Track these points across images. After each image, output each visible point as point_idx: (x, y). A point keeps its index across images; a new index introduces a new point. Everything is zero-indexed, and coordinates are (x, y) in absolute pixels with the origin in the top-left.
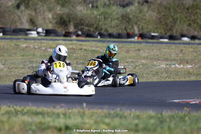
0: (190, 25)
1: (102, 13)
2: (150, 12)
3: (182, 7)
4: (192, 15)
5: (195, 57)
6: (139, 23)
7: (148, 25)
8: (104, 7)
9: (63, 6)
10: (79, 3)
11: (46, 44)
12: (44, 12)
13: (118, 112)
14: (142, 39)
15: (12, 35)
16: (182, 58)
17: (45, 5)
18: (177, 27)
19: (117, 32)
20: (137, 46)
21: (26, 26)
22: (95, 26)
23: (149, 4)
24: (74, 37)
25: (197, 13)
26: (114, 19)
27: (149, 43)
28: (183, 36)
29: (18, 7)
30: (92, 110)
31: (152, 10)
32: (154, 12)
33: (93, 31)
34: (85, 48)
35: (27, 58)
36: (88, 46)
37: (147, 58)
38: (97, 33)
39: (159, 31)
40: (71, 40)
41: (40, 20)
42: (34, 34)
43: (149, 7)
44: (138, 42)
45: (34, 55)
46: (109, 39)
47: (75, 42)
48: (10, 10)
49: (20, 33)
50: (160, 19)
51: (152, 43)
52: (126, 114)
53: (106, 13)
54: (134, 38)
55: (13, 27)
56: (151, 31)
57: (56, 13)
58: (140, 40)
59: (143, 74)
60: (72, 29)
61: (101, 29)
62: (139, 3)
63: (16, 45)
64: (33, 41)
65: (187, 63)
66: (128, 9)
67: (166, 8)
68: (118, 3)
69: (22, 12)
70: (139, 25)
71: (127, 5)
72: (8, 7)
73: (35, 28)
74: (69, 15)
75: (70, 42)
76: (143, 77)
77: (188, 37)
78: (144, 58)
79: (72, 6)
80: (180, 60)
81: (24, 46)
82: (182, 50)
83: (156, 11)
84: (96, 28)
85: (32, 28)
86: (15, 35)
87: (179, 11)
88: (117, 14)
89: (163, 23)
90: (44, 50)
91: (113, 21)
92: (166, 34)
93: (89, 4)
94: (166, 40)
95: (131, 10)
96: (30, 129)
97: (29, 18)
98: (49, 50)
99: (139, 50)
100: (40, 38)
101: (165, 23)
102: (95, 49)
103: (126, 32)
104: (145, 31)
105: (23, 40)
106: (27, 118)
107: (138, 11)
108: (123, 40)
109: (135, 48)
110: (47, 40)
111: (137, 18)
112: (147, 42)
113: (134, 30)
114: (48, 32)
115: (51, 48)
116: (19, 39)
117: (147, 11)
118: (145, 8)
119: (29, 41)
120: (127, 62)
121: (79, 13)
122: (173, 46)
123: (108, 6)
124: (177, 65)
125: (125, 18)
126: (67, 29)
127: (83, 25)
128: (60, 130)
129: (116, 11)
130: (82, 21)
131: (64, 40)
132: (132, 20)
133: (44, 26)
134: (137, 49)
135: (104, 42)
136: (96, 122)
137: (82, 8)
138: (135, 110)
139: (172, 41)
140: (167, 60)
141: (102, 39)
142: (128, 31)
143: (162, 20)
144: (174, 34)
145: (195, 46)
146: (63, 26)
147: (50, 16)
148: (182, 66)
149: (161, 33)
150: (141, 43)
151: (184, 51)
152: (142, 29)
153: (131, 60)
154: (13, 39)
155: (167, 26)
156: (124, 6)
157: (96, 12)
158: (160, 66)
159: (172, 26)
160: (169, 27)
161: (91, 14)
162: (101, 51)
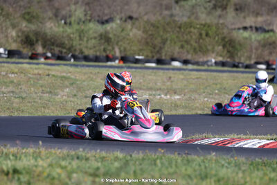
0: (182, 47)
1: (77, 30)
2: (135, 31)
3: (174, 25)
4: (185, 35)
5: (185, 86)
6: (120, 43)
7: (131, 46)
8: (78, 24)
9: (29, 21)
10: (50, 19)
11: (7, 69)
12: (7, 28)
13: (80, 153)
14: (124, 63)
16: (169, 87)
17: (7, 20)
18: (166, 49)
19: (94, 53)
22: (67, 47)
23: (133, 21)
24: (42, 60)
25: (190, 32)
26: (91, 39)
27: (131, 68)
28: (174, 59)
30: (49, 150)
31: (136, 28)
32: (139, 30)
33: (65, 53)
34: (53, 73)
36: (58, 71)
38: (70, 55)
39: (145, 54)
40: (38, 64)
43: (133, 24)
44: (118, 67)
46: (84, 63)
47: (43, 66)
50: (146, 39)
51: (136, 68)
52: (88, 155)
53: (83, 30)
54: (114, 61)
56: (135, 54)
57: (20, 30)
58: (122, 64)
60: (40, 49)
61: (75, 50)
62: (121, 19)
65: (175, 93)
66: (108, 27)
67: (153, 25)
68: (97, 18)
70: (121, 46)
71: (107, 21)
74: (37, 34)
75: (37, 66)
77: (180, 61)
79: (41, 23)
80: (167, 89)
82: (170, 78)
83: (142, 30)
84: (69, 49)
87: (169, 30)
88: (95, 32)
89: (151, 44)
90: (4, 76)
91: (90, 42)
92: (153, 57)
93: (61, 20)
94: (153, 65)
95: (112, 28)
98: (10, 75)
100: (1, 60)
101: (153, 44)
102: (65, 74)
103: (104, 54)
104: (128, 53)
107: (120, 30)
108: (100, 64)
110: (8, 63)
111: (118, 37)
112: (129, 67)
113: (115, 52)
114: (11, 54)
115: (13, 73)
117: (131, 30)
118: (129, 25)
121: (48, 31)
122: (161, 72)
123: (84, 22)
124: (163, 96)
125: (105, 38)
126: (34, 49)
127: (53, 44)
128: (7, 174)
129: (94, 28)
130: (53, 40)
131: (29, 63)
132: (113, 40)
133: (7, 45)
135: (76, 66)
136: (50, 165)
137: (52, 25)
138: (101, 150)
139: (159, 66)
140: (151, 89)
141: (76, 63)
142: (108, 52)
143: (149, 40)
144: (163, 58)
145: (187, 72)
146: (29, 47)
147: (14, 34)
148: (168, 97)
149: (147, 56)
150: (122, 67)
151: (172, 79)
152: (125, 49)
155: (154, 48)
156: (103, 23)
157: (69, 30)
158: (142, 96)
159: (161, 48)
160: (157, 49)
161: (63, 32)
162: (73, 77)
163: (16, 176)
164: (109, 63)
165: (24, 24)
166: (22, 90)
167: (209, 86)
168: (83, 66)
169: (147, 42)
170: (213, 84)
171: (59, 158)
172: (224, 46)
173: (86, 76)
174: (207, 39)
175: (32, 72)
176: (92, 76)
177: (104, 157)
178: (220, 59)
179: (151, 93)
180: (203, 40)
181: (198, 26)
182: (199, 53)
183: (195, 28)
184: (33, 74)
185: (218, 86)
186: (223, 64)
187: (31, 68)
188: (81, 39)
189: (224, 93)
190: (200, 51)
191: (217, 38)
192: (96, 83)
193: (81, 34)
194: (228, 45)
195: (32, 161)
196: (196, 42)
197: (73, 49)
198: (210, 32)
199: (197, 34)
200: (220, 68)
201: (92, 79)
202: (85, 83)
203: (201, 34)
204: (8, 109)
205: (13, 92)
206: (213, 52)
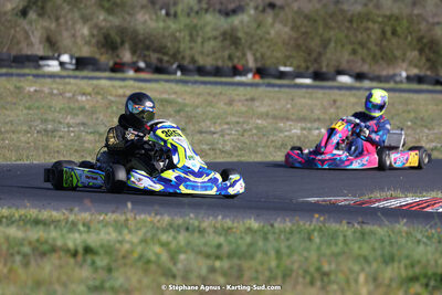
0: (354, 52)
1: (186, 26)
2: (278, 26)
3: (341, 17)
4: (358, 34)
6: (255, 47)
7: (273, 51)
8: (188, 15)
9: (110, 11)
10: (143, 7)
11: (75, 88)
12: (74, 23)
13: (191, 222)
14: (261, 77)
15: (11, 67)
17: (75, 10)
18: (328, 55)
19: (214, 63)
20: (250, 91)
21: (39, 49)
22: (171, 52)
23: (276, 10)
24: (131, 73)
25: (367, 29)
26: (209, 39)
27: (273, 86)
28: (340, 72)
29: (24, 13)
30: (143, 216)
31: (281, 22)
32: (285, 25)
33: (168, 62)
35: (36, 111)
36: (156, 90)
37: (267, 115)
38: (175, 66)
39: (295, 63)
40: (124, 79)
41: (65, 39)
42: (53, 66)
43: (276, 16)
44: (251, 85)
45: (50, 107)
46: (197, 78)
47: (131, 83)
48: (9, 18)
49: (27, 64)
50: (296, 39)
51: (280, 86)
52: (205, 225)
53: (195, 26)
54: (245, 75)
55: (14, 53)
56: (279, 63)
57: (96, 26)
58: (258, 80)
59: (256, 145)
60: (127, 56)
61: (183, 58)
62: (256, 8)
63: (16, 87)
64: (49, 80)
66: (236, 20)
67: (307, 17)
68: (218, 7)
69: (30, 23)
70: (257, 50)
71: (234, 12)
72: (5, 13)
73: (56, 55)
74: (122, 31)
75: (122, 83)
76: (257, 152)
77: (350, 76)
78: (261, 116)
79: (129, 14)
80: (330, 119)
81: (32, 89)
82: (335, 101)
83: (290, 24)
84: (174, 56)
85: (50, 54)
86: (17, 68)
87: (333, 24)
88: (215, 29)
89: (304, 48)
90: (70, 98)
91: (206, 44)
92: (308, 68)
93: (161, 9)
94: (308, 81)
95: (242, 22)
96: (19, 253)
97: (45, 35)
98: (79, 98)
99: (253, 99)
100: (64, 73)
101: (307, 48)
102: (165, 96)
103: (230, 64)
104: (268, 63)
105: (31, 78)
106: (14, 232)
107: (255, 25)
108: (224, 79)
109: (245, 95)
110: (76, 77)
111: (252, 37)
112: (269, 85)
113: (247, 60)
114: (81, 63)
115: (84, 94)
116: (24, 75)
117: (272, 25)
118: (269, 18)
119: (42, 80)
120: (228, 123)
121: (140, 28)
122: (320, 93)
123: (197, 13)
124: (323, 130)
125: (231, 38)
126: (118, 56)
127: (148, 48)
128: (75, 254)
129: (213, 22)
130: (147, 42)
131: (110, 79)
132: (243, 41)
133: (74, 50)
134: (248, 97)
135: (185, 82)
136: (144, 241)
137: (147, 17)
138: (224, 217)
139: (318, 83)
140: (303, 119)
141: (184, 78)
142: (236, 61)
143: (301, 42)
144: (324, 70)
145: (362, 91)
146: (110, 52)
147: (86, 31)
149: (298, 67)
150: (257, 85)
151: (338, 104)
152: (263, 56)
153: (234, 119)
154: (12, 75)
155: (309, 54)
156: (227, 14)
157: (173, 25)
158: (290, 130)
159: (320, 54)
160: (314, 55)
161: (164, 29)
162: (180, 100)
163: (89, 258)
164: (238, 79)
165: (102, 16)
166: (99, 121)
167: (398, 115)
168: (195, 82)
169: (298, 45)
170: (404, 112)
171: (158, 228)
172: (421, 51)
173: (201, 100)
174: (394, 40)
175: (114, 92)
176: (210, 98)
177: (230, 228)
178: (415, 71)
179: (304, 125)
180: (388, 40)
181: (380, 19)
182: (381, 62)
183: (374, 22)
184: (116, 96)
185: (412, 115)
186: (420, 80)
187: (113, 86)
188: (192, 39)
189: (422, 126)
190: (382, 58)
191: (409, 38)
192: (217, 111)
193: (193, 32)
194: (427, 50)
195: (114, 235)
196: (376, 45)
197: (180, 57)
198: (398, 29)
199: (379, 32)
200: (415, 86)
201: (210, 104)
202: (199, 110)
203: (384, 32)
204: (76, 151)
205: (83, 124)
206: (403, 61)
